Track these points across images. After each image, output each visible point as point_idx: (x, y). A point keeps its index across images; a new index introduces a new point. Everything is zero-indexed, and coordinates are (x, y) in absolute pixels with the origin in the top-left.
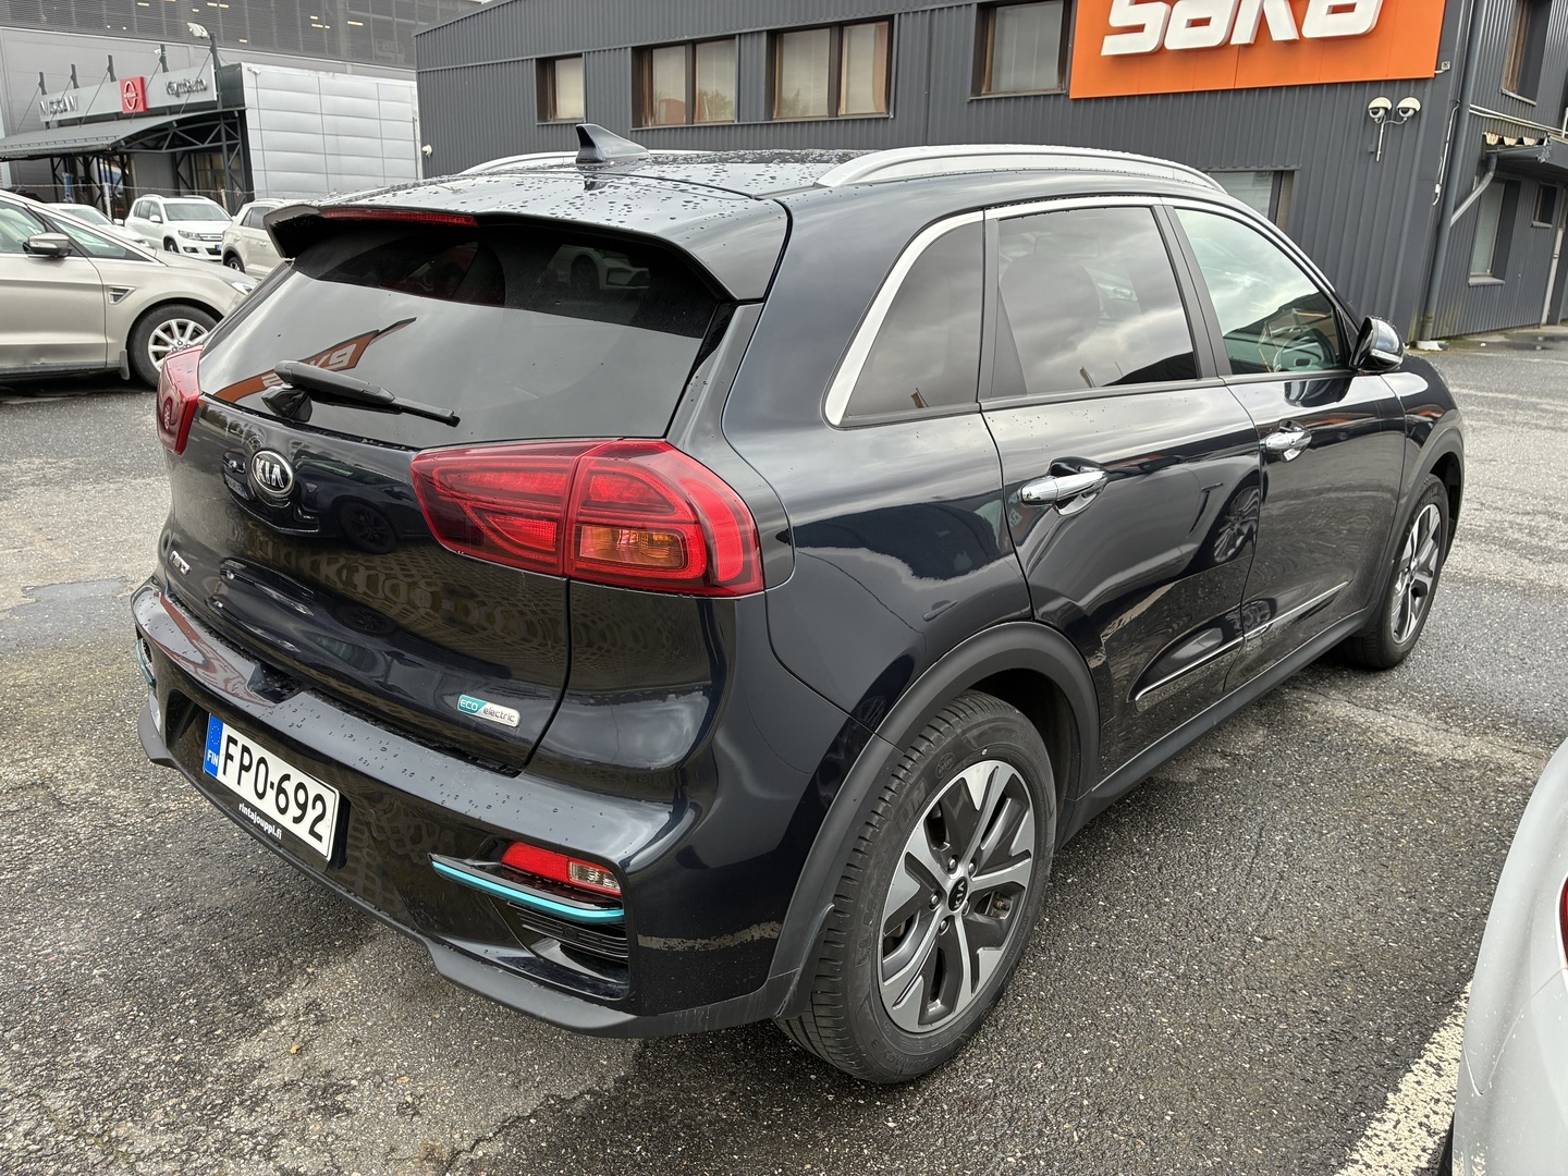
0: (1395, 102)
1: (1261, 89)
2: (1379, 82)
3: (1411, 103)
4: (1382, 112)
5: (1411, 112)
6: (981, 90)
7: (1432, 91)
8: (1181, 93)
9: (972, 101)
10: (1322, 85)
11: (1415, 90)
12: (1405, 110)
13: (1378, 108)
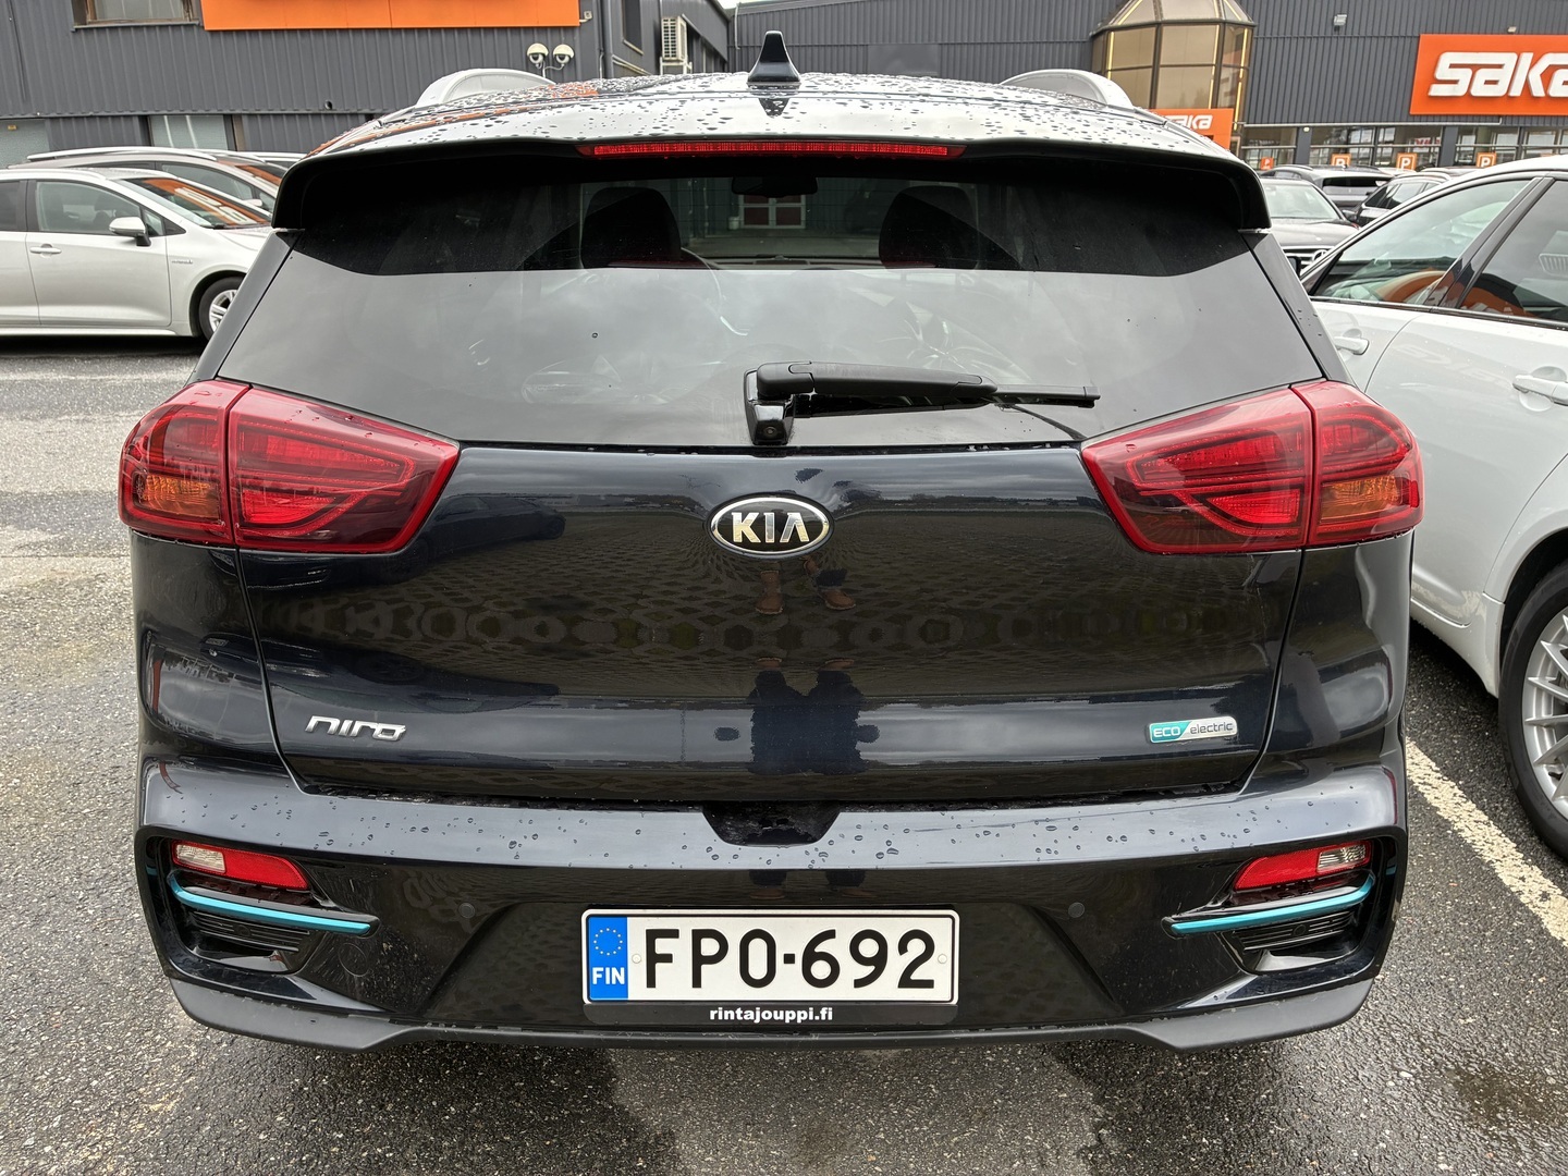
0: (551, 49)
1: (420, 29)
2: (532, 29)
3: (563, 49)
4: (541, 58)
5: (567, 59)
6: (85, 18)
7: (580, 36)
8: (335, 29)
9: (77, 29)
10: (479, 28)
11: (565, 36)
12: (562, 57)
13: (537, 54)
